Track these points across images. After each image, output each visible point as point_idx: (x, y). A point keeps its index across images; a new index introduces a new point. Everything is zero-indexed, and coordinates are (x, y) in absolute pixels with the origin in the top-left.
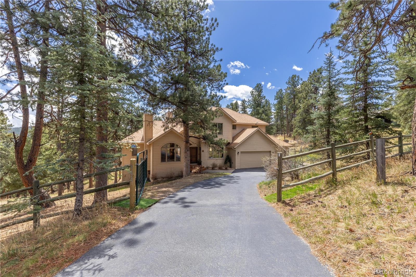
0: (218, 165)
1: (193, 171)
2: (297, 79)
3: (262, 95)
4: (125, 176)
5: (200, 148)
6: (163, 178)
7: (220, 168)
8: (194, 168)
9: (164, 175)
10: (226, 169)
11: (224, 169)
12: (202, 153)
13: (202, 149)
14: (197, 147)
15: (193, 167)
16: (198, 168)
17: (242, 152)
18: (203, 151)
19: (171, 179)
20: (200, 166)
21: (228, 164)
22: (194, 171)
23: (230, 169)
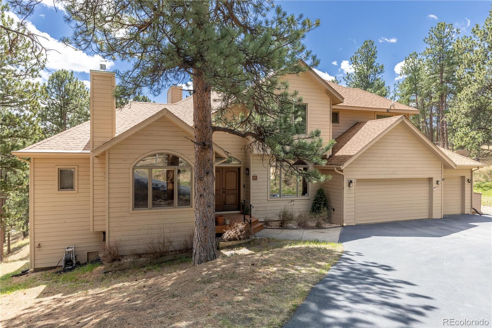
0: (296, 215)
1: (226, 236)
2: (447, 30)
3: (375, 64)
4: (39, 246)
5: (248, 170)
6: (140, 256)
7: (303, 225)
8: (231, 226)
9: (141, 248)
10: (319, 226)
11: (312, 228)
12: (252, 182)
13: (252, 174)
14: (239, 169)
15: (228, 222)
16: (241, 226)
17: (359, 181)
18: (255, 178)
19: (163, 259)
20: (247, 217)
21: (324, 213)
22: (229, 234)
23: (327, 225)
